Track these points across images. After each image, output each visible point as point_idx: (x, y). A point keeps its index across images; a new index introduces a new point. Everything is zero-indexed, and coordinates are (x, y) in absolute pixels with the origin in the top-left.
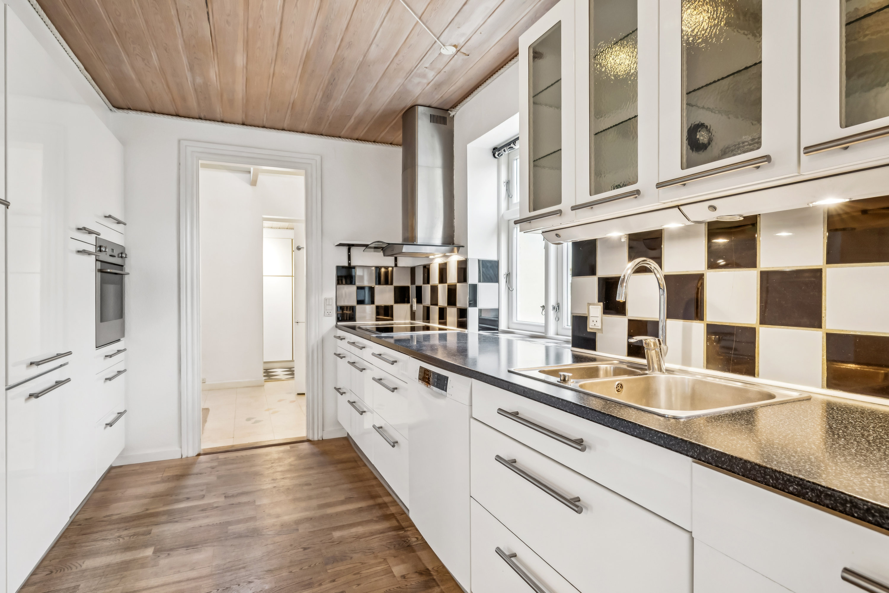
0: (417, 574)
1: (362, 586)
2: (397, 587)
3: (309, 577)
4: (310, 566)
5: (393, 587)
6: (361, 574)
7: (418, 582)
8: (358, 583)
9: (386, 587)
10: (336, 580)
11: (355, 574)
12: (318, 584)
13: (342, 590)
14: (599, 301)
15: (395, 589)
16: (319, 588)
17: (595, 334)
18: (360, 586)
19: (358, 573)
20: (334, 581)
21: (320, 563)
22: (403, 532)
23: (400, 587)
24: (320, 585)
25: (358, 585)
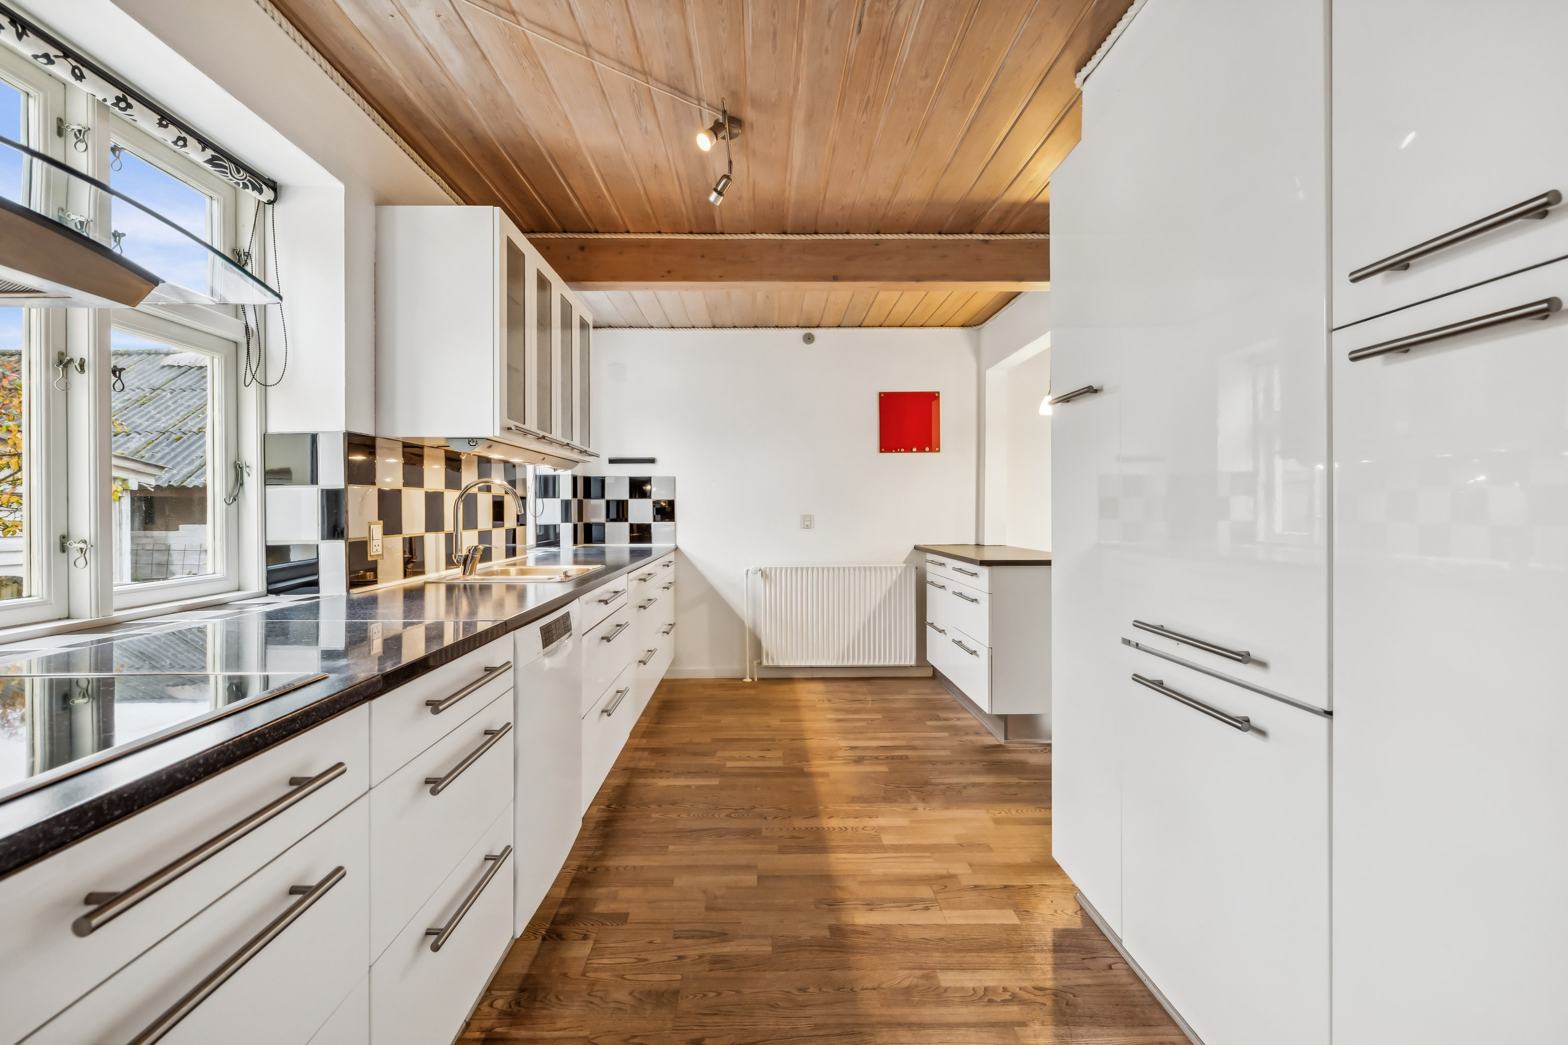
0: (563, 937)
1: (647, 940)
2: (606, 927)
3: (712, 974)
4: (705, 995)
5: (611, 927)
6: (636, 959)
7: (574, 925)
8: (650, 944)
9: (620, 929)
10: (676, 958)
11: (646, 960)
12: (703, 959)
13: (675, 940)
14: (379, 519)
15: (610, 924)
16: (704, 952)
17: (376, 562)
18: (651, 940)
19: (640, 960)
20: (680, 958)
21: (687, 997)
22: (498, 1030)
23: (603, 925)
24: (701, 957)
25: (651, 942)
